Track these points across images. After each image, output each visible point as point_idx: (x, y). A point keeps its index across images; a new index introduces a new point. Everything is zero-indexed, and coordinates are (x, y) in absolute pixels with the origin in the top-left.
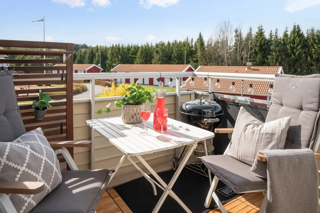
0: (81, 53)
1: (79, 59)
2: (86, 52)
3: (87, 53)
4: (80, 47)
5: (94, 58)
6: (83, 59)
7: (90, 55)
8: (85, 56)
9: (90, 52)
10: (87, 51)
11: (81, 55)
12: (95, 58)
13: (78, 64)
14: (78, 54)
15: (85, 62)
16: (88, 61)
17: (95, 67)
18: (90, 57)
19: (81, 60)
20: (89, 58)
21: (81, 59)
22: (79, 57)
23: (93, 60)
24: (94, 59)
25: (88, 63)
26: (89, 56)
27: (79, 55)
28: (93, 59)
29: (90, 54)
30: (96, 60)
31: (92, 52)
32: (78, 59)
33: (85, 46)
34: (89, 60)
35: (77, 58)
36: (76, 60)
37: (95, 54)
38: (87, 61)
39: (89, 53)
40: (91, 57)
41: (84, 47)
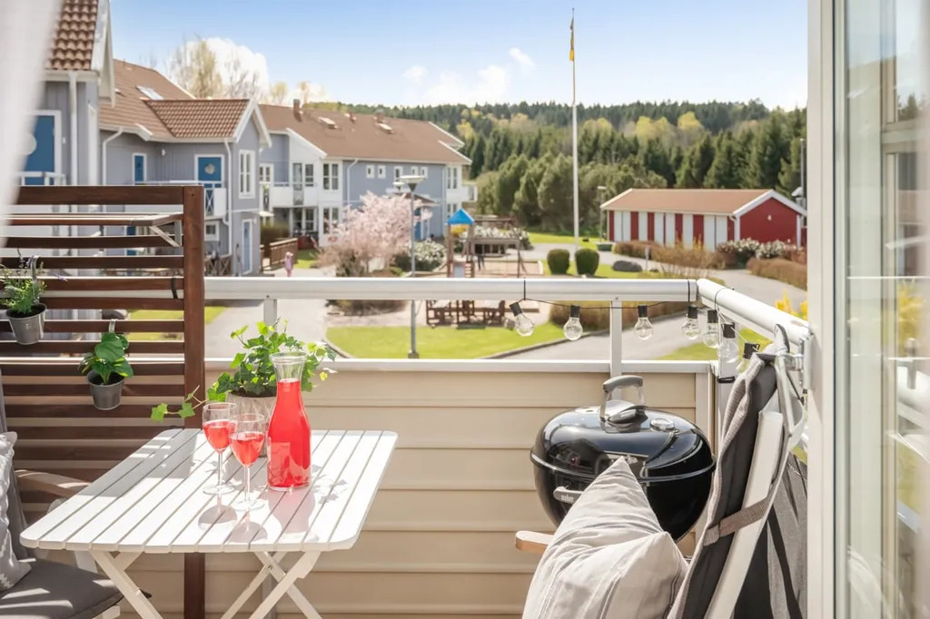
0: (731, 142)
1: (721, 166)
2: (749, 137)
3: (754, 141)
4: (735, 114)
5: (782, 160)
6: (740, 166)
7: (765, 149)
8: (747, 155)
9: (768, 137)
10: (755, 132)
11: (729, 151)
12: (789, 162)
13: (719, 187)
14: (719, 145)
15: (749, 180)
16: (758, 176)
17: (772, 199)
18: (766, 159)
19: (731, 170)
20: (761, 162)
21: (732, 165)
22: (723, 160)
23: (779, 170)
24: (784, 166)
25: (756, 184)
26: (764, 154)
27: (724, 149)
28: (780, 166)
29: (765, 145)
30: (791, 168)
31: (775, 135)
32: (718, 168)
33: (756, 111)
34: (763, 169)
35: (715, 162)
36: (712, 171)
37: (788, 144)
38: (755, 174)
39: (764, 139)
40: (770, 157)
41: (752, 112)
